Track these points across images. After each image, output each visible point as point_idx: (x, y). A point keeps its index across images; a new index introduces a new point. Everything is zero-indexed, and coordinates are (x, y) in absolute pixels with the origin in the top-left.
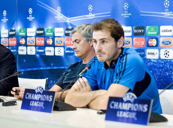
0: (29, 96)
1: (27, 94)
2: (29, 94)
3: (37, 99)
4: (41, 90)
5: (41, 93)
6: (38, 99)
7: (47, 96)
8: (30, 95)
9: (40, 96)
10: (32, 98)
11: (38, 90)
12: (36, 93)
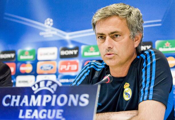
0: (13, 100)
1: (8, 98)
2: (14, 97)
3: (39, 105)
4: (49, 87)
5: (53, 92)
6: (44, 104)
7: (72, 96)
8: (16, 98)
9: (47, 99)
10: (24, 104)
11: (39, 87)
12: (35, 93)
